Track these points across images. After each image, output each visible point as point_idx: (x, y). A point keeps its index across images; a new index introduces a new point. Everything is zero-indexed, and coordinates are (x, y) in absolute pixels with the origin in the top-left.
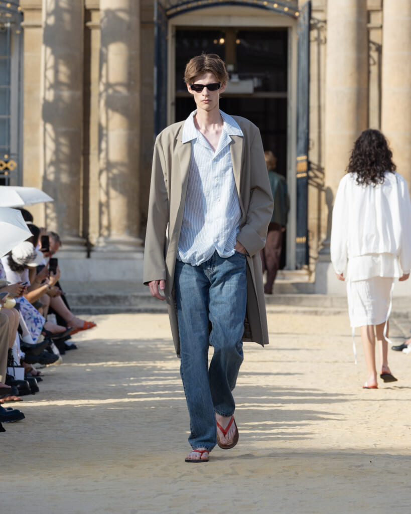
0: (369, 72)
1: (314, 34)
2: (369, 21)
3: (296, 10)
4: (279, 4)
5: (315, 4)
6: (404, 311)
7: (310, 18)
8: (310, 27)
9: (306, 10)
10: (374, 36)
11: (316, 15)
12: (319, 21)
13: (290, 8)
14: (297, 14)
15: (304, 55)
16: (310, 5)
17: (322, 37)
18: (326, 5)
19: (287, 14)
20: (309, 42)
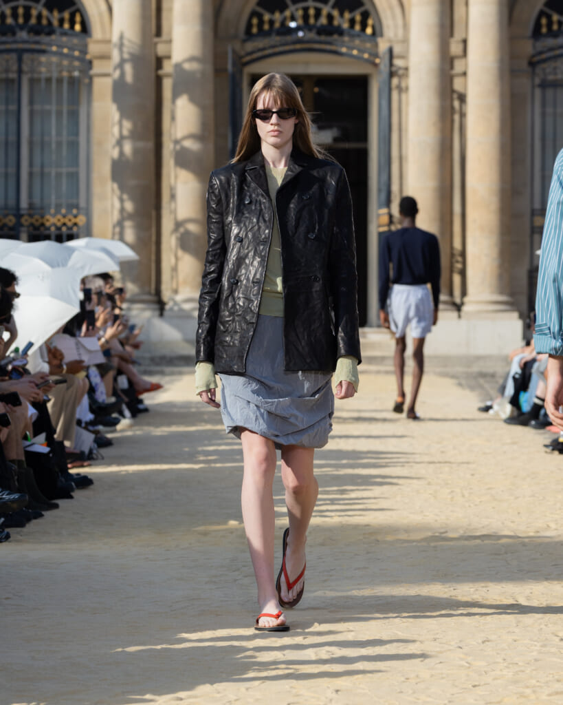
0: (452, 121)
1: (395, 81)
2: (452, 67)
3: (376, 55)
4: (359, 51)
5: (397, 50)
6: (491, 370)
7: (391, 64)
8: (392, 74)
9: (387, 58)
10: (458, 84)
11: (398, 62)
12: (400, 68)
13: (370, 54)
14: (377, 61)
15: (384, 103)
16: (391, 51)
17: (403, 85)
18: (407, 51)
19: (367, 61)
20: (390, 90)
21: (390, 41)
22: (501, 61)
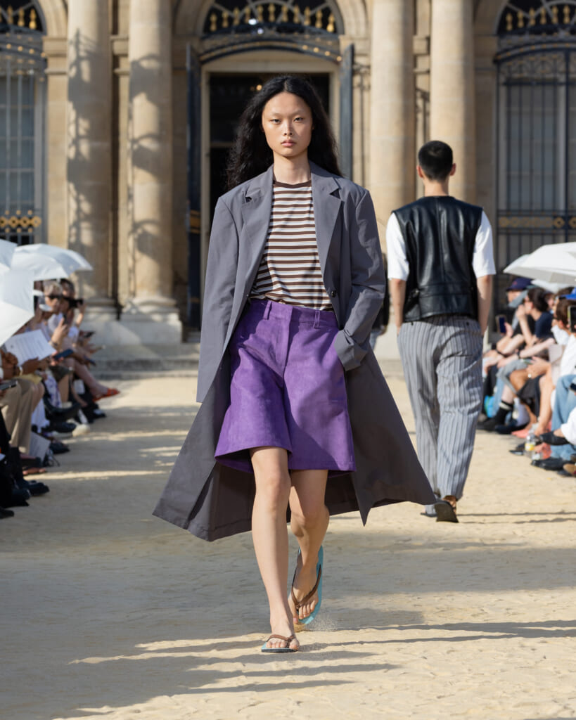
0: (416, 120)
1: (357, 79)
2: (415, 65)
3: (338, 54)
4: (320, 48)
5: (358, 48)
7: (353, 62)
8: (353, 73)
9: (349, 55)
10: (421, 82)
11: (360, 60)
12: (362, 66)
13: (332, 52)
14: (339, 59)
15: (346, 102)
16: (352, 48)
17: (366, 83)
18: (369, 49)
19: (328, 59)
20: (352, 88)
21: (352, 38)
22: (465, 59)
